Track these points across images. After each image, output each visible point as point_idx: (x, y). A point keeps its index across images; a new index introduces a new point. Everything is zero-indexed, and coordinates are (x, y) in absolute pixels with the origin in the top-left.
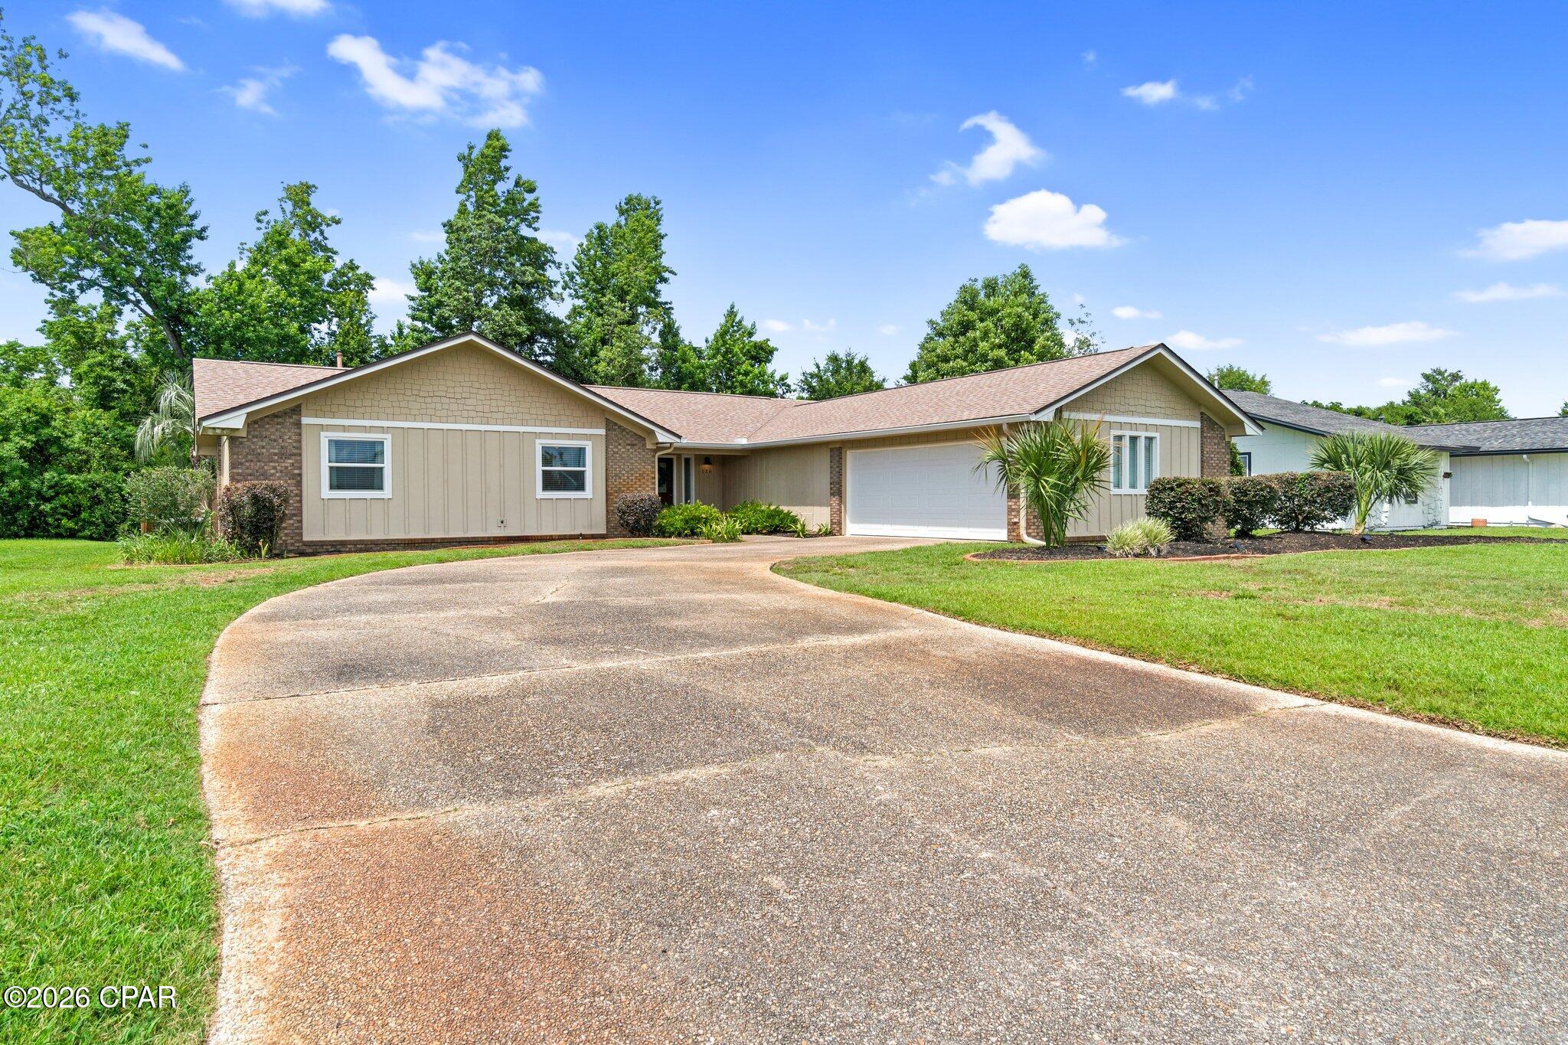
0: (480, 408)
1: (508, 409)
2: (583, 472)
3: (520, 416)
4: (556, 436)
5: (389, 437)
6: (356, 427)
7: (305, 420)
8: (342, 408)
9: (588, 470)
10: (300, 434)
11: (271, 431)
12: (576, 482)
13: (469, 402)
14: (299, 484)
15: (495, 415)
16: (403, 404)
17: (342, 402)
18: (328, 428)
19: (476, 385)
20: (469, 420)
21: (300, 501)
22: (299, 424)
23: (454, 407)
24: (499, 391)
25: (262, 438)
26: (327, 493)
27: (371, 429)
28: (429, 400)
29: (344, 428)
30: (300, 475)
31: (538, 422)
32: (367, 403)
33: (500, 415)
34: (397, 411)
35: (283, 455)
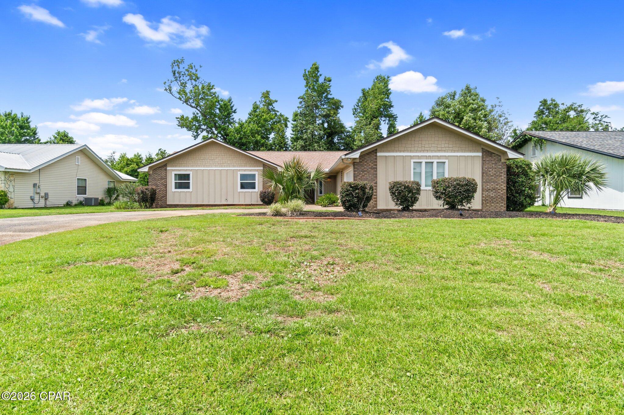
0: (219, 162)
1: (229, 162)
2: (255, 183)
3: (232, 164)
4: (245, 170)
5: (191, 172)
6: (182, 170)
7: (168, 168)
8: (178, 164)
9: (256, 181)
10: (166, 173)
11: (158, 172)
12: (252, 186)
13: (216, 160)
14: (166, 187)
15: (224, 164)
16: (196, 162)
17: (178, 162)
18: (174, 170)
19: (218, 155)
20: (216, 166)
21: (166, 192)
22: (166, 170)
23: (211, 162)
24: (226, 156)
25: (156, 174)
26: (174, 190)
27: (186, 170)
28: (203, 160)
29: (180, 170)
30: (166, 185)
31: (239, 166)
32: (185, 162)
33: (226, 164)
34: (194, 164)
35: (162, 179)
